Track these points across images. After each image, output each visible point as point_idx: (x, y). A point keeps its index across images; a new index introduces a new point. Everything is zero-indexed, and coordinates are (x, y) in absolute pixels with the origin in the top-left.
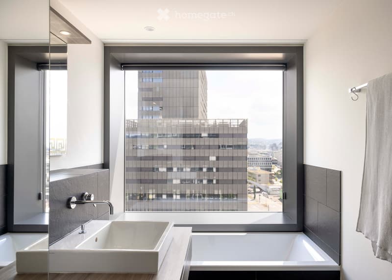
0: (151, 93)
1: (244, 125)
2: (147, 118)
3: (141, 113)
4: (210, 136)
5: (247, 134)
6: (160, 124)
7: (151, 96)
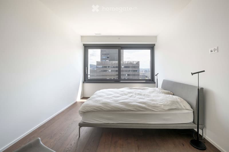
0: (105, 52)
1: (138, 63)
2: (104, 61)
3: (102, 59)
4: (126, 67)
5: (139, 66)
6: (109, 63)
7: (105, 53)
